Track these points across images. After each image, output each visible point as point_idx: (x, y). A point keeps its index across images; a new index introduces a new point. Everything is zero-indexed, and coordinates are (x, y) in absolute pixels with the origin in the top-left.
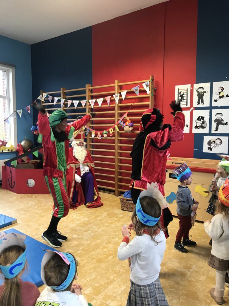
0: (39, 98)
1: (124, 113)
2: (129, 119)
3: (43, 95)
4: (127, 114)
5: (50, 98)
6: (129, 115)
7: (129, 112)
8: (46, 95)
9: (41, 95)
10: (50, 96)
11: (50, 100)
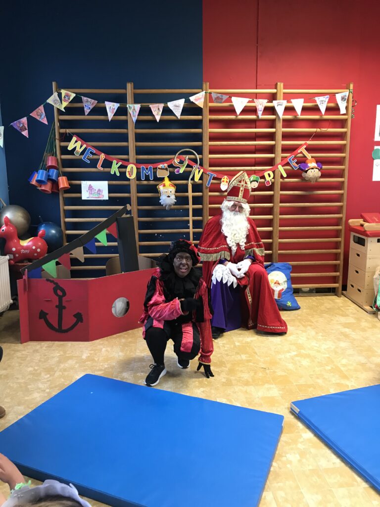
0: (50, 101)
1: (299, 146)
2: (312, 157)
3: (60, 95)
4: (305, 146)
5: (88, 104)
6: (310, 149)
7: (309, 145)
8: (73, 95)
9: (55, 94)
10: (89, 100)
11: (85, 109)
